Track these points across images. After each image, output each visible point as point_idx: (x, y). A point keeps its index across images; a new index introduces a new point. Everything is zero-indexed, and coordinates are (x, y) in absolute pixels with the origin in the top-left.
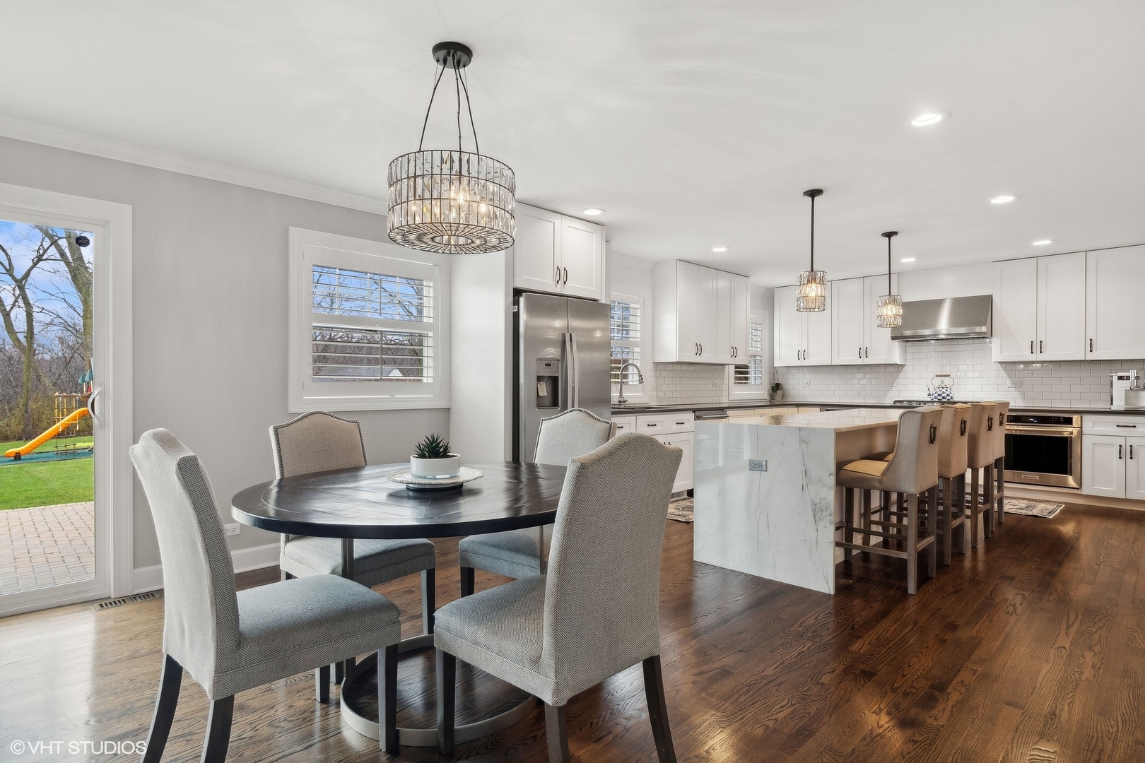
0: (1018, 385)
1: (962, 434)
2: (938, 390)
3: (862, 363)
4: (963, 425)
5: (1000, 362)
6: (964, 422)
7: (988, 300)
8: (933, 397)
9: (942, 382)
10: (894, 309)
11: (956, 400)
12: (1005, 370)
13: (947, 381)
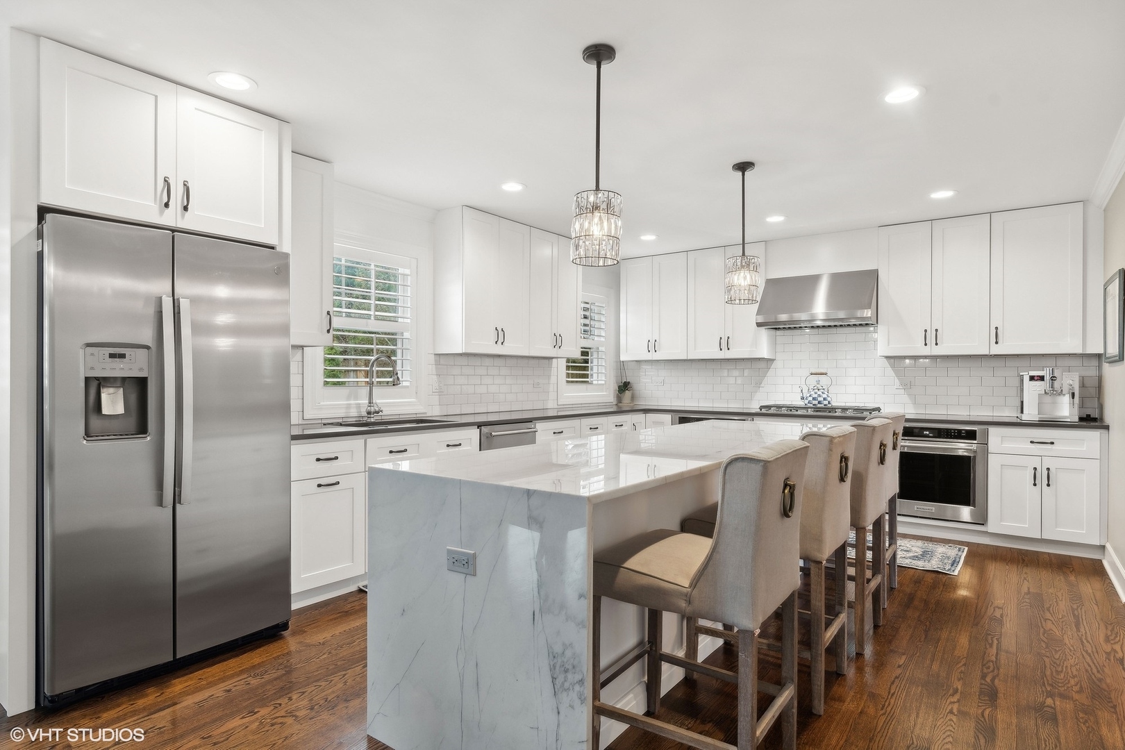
0: (907, 386)
1: (842, 479)
2: (813, 393)
3: (723, 357)
4: (843, 464)
5: (887, 357)
6: (844, 459)
7: (873, 275)
8: (806, 402)
9: (818, 382)
10: (748, 276)
11: (834, 404)
12: (893, 367)
13: (824, 380)
